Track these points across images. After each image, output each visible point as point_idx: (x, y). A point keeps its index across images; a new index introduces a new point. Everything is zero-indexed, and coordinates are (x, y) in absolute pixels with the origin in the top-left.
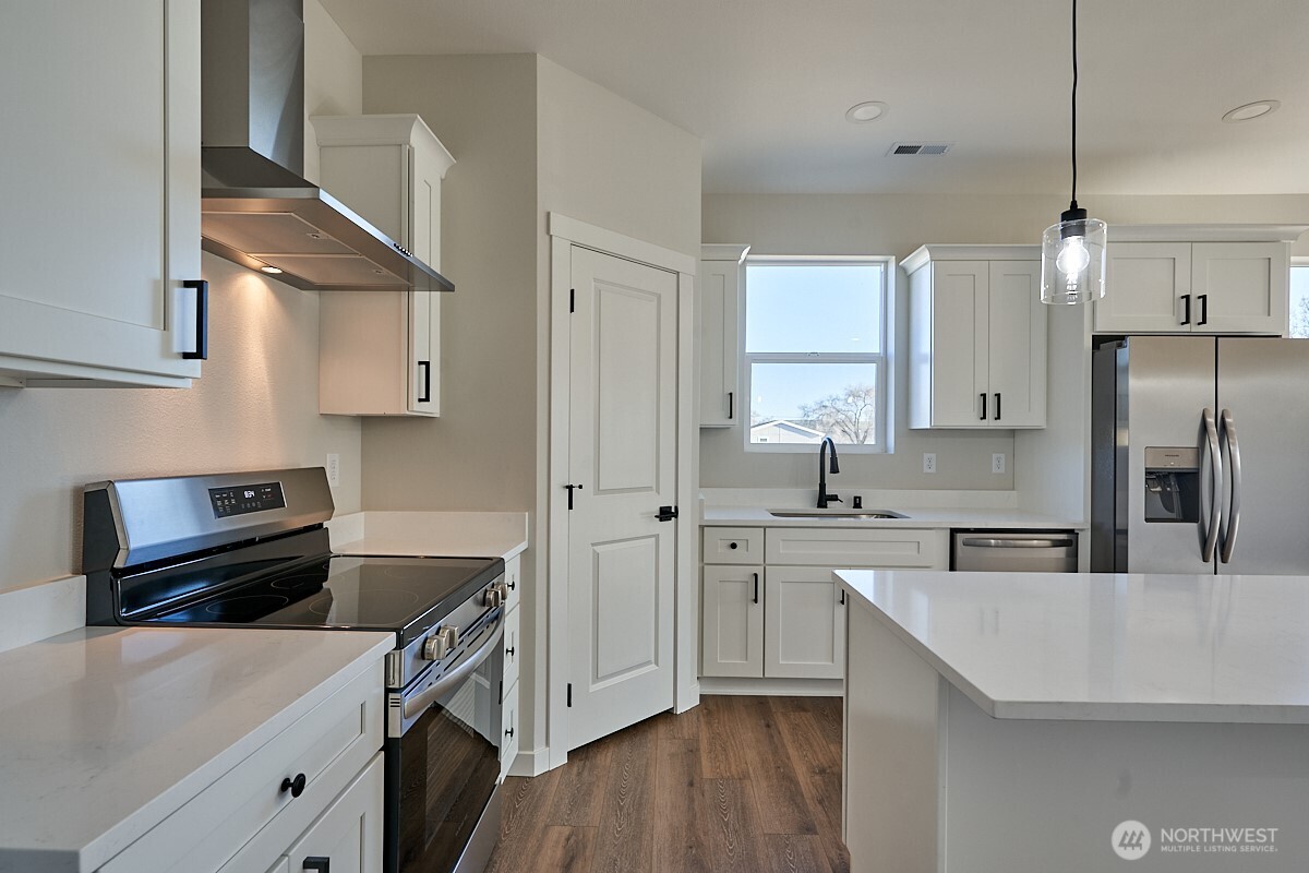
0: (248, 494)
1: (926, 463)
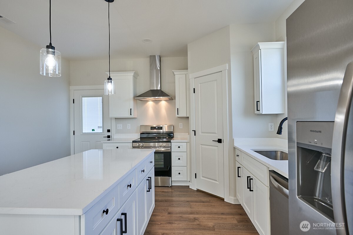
0: (156, 128)
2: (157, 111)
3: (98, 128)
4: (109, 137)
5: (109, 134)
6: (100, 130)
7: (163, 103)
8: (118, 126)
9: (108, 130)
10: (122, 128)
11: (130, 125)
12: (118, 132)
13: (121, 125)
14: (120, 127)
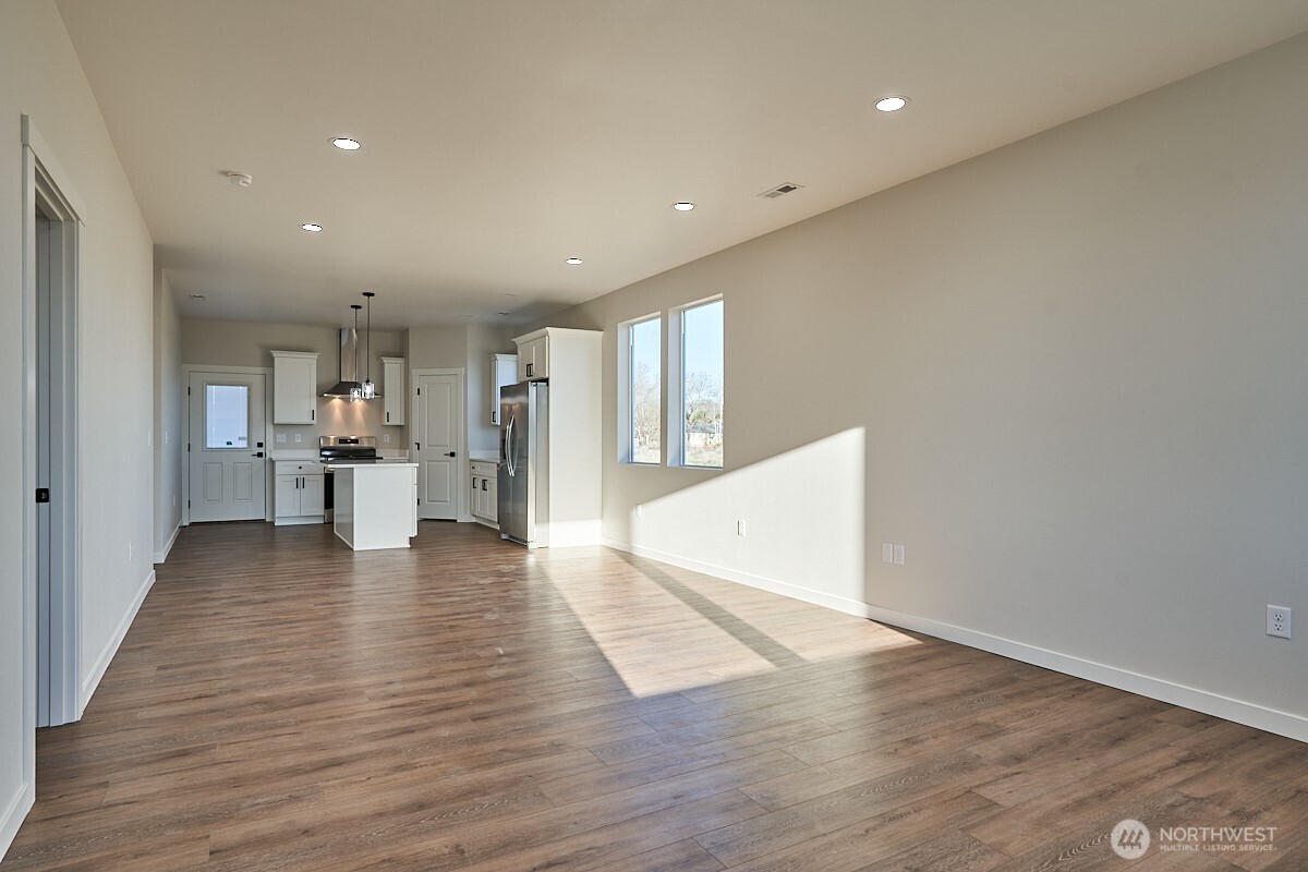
0: (348, 440)
2: (348, 414)
3: (239, 440)
4: (260, 455)
5: (261, 450)
6: (243, 444)
8: (277, 438)
9: (258, 443)
10: (285, 441)
11: (300, 435)
12: (277, 446)
13: (284, 436)
14: (282, 438)
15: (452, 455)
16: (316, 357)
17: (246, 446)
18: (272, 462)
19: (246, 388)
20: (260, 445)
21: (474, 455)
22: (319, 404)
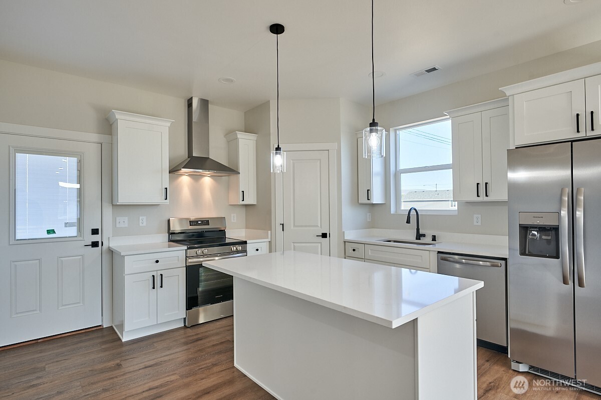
0: (199, 222)
1: (475, 220)
2: (197, 194)
3: (66, 226)
4: (95, 244)
5: (96, 238)
6: (73, 232)
7: (207, 180)
8: (117, 222)
9: (92, 229)
10: (127, 226)
11: (145, 218)
12: (118, 232)
13: (126, 218)
14: (123, 221)
15: (324, 236)
16: (169, 124)
17: (75, 234)
18: (111, 252)
19: (74, 160)
20: (95, 232)
21: (350, 235)
22: (172, 180)
